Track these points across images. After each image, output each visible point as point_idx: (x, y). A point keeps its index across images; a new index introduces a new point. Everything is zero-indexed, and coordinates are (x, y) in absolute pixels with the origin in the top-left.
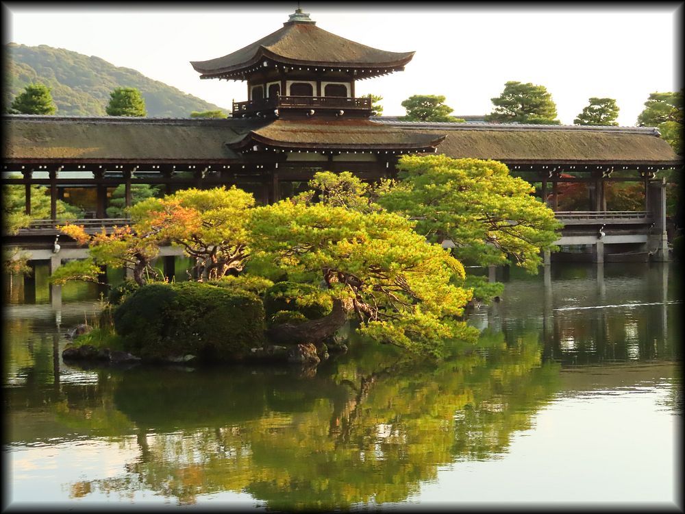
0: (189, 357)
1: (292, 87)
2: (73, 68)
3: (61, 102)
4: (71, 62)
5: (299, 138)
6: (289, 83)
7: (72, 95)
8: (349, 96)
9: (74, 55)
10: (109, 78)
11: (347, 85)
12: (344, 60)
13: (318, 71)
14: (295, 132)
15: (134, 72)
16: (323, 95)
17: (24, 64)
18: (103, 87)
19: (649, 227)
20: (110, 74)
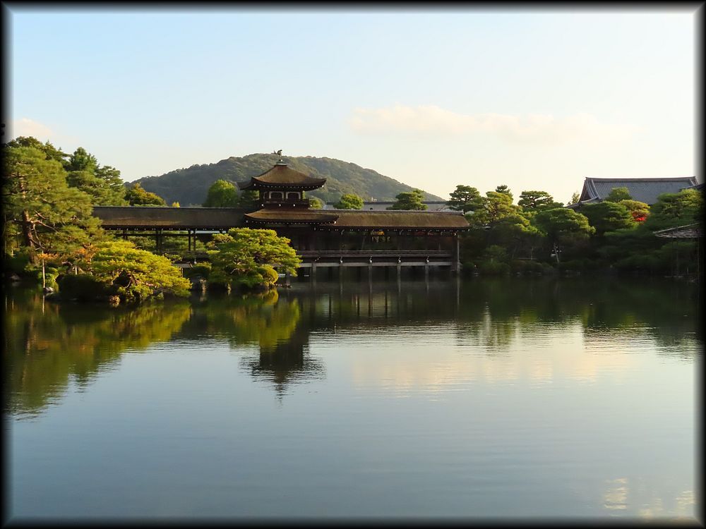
0: (75, 299)
1: (272, 194)
2: (340, 169)
3: (331, 188)
4: (339, 166)
5: (269, 217)
6: (271, 193)
7: (337, 184)
8: (300, 198)
9: (341, 162)
10: (359, 174)
11: (299, 193)
12: (293, 182)
13: (284, 187)
14: (268, 214)
15: (373, 171)
16: (287, 197)
17: (313, 168)
18: (356, 180)
19: (452, 258)
20: (360, 173)
